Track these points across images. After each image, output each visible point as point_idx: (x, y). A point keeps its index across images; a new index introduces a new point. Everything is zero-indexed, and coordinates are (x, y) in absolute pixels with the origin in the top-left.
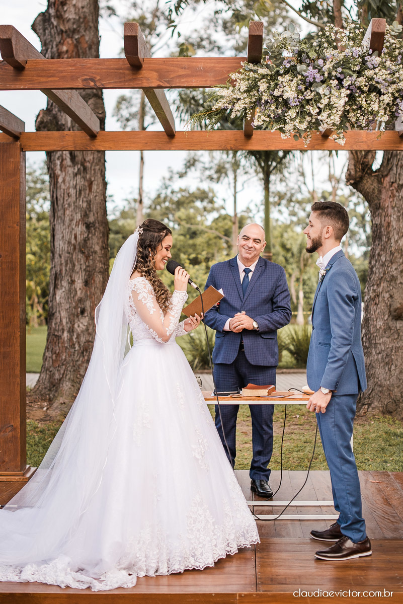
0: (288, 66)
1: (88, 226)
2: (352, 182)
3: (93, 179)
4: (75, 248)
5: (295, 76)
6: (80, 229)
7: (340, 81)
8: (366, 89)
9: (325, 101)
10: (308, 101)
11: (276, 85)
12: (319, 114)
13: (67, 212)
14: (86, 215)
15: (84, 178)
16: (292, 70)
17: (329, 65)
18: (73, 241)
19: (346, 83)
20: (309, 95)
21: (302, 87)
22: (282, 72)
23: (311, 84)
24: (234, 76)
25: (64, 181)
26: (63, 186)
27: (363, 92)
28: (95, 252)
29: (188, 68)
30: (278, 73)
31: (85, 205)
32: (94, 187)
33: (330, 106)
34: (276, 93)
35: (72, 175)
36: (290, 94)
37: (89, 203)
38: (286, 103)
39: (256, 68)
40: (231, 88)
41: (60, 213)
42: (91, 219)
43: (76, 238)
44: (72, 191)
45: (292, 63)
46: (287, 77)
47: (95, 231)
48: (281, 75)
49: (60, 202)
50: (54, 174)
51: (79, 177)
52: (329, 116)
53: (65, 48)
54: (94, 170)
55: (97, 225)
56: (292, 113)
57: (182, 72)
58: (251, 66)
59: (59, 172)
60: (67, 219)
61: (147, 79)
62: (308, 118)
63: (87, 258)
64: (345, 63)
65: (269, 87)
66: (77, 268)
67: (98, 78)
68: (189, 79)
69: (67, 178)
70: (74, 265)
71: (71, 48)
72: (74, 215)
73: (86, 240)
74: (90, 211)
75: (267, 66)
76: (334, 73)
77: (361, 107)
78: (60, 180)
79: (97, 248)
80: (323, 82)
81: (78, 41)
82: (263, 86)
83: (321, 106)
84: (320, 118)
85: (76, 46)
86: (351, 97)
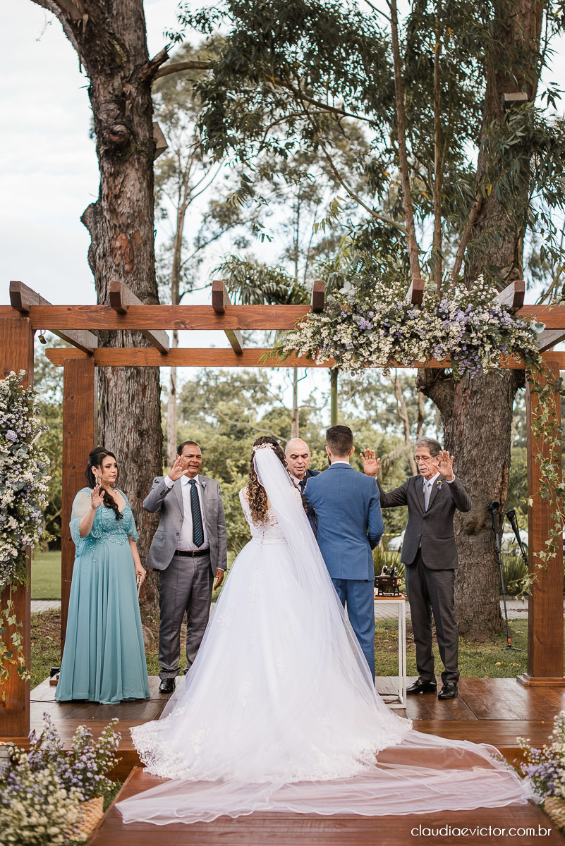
0: (345, 316)
1: (141, 434)
2: (423, 387)
3: (147, 383)
4: (127, 457)
5: (351, 324)
6: (133, 437)
7: (387, 329)
8: (408, 336)
9: (374, 346)
10: (361, 345)
11: (336, 331)
12: (370, 355)
13: (119, 419)
14: (139, 422)
15: (137, 382)
16: (349, 320)
17: (378, 317)
18: (125, 450)
19: (392, 331)
20: (362, 340)
21: (356, 334)
22: (340, 321)
23: (363, 331)
24: (302, 325)
25: (116, 385)
26: (115, 391)
27: (406, 338)
28: (149, 461)
29: (263, 314)
30: (336, 323)
31: (138, 411)
32: (148, 392)
33: (379, 350)
34: (335, 338)
35: (124, 379)
36: (347, 340)
37: (142, 408)
38: (343, 346)
39: (319, 318)
40: (298, 334)
41: (111, 419)
42: (145, 426)
43: (128, 446)
44: (125, 397)
45: (349, 314)
46: (344, 326)
47: (149, 439)
48: (340, 324)
49: (112, 407)
50: (105, 377)
51: (132, 381)
52: (378, 358)
53: (118, 244)
54: (148, 373)
55: (151, 432)
56: (347, 355)
57: (258, 317)
58: (315, 316)
59: (111, 376)
60: (119, 427)
61: (229, 323)
62: (361, 359)
63: (140, 467)
64: (391, 315)
65: (329, 334)
66: (129, 478)
67: (188, 321)
68: (263, 324)
69: (120, 383)
70: (126, 475)
71: (125, 244)
72: (126, 421)
73: (139, 449)
74: (143, 417)
75: (328, 315)
76: (382, 323)
77: (404, 350)
78: (112, 384)
79: (150, 457)
80: (374, 329)
81: (132, 236)
82: (325, 333)
83: (372, 350)
84: (370, 359)
85: (130, 242)
86: (396, 343)
